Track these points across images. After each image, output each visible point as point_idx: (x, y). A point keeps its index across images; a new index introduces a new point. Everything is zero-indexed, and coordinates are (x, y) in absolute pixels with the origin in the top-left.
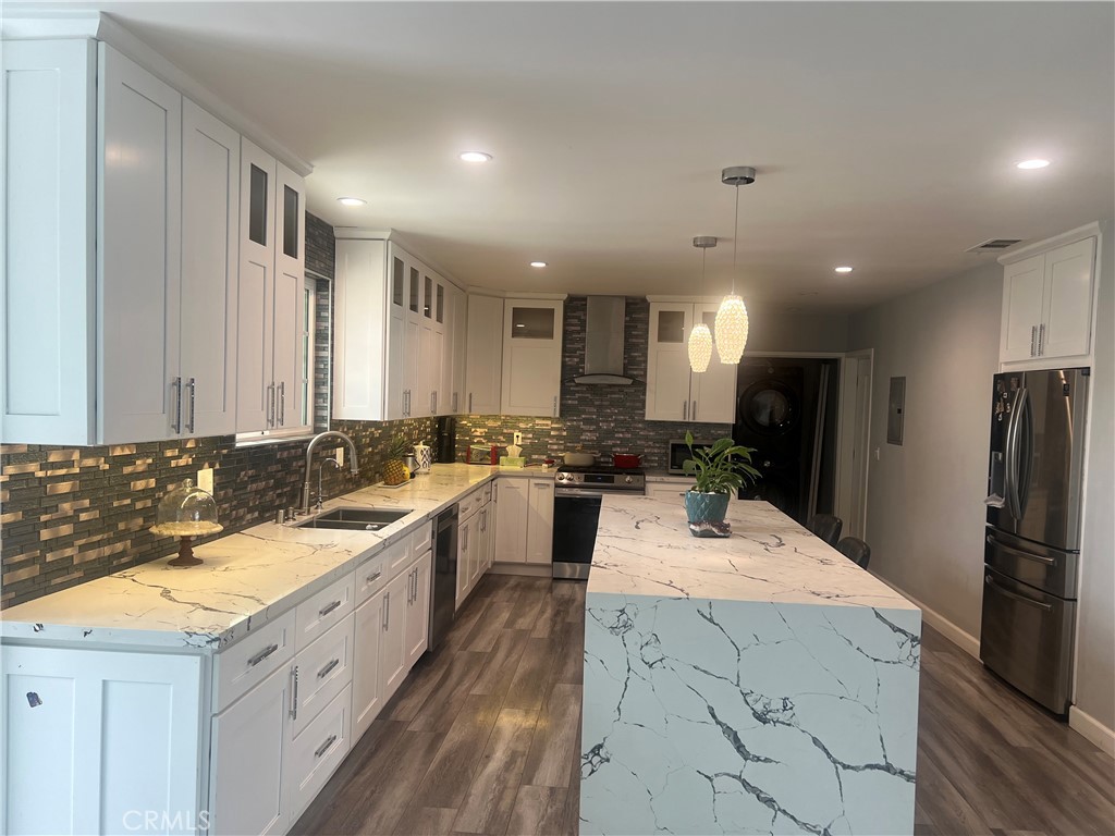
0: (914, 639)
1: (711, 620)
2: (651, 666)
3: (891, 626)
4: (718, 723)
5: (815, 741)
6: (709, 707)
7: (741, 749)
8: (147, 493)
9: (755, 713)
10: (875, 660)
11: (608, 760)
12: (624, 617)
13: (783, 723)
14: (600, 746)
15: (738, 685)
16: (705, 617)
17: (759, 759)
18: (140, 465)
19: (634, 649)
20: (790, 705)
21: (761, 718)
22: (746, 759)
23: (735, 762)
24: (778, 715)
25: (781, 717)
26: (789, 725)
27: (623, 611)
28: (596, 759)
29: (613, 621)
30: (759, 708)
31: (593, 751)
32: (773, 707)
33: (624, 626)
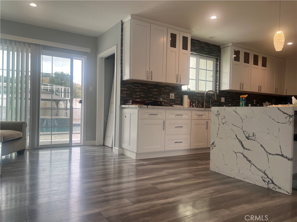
0: (290, 116)
1: (236, 112)
2: (223, 124)
3: (283, 112)
4: (238, 139)
5: (261, 145)
6: (236, 135)
7: (243, 146)
8: (156, 95)
9: (246, 137)
10: (278, 122)
11: (215, 146)
12: (218, 112)
13: (253, 140)
14: (214, 143)
15: (242, 129)
16: (235, 112)
17: (247, 149)
18: (155, 90)
19: (220, 119)
20: (255, 135)
21: (248, 138)
22: (244, 149)
23: (241, 150)
24: (252, 137)
26: (254, 140)
27: (218, 111)
28: (213, 146)
29: (216, 113)
30: (247, 135)
31: (212, 144)
32: (250, 135)
33: (218, 114)
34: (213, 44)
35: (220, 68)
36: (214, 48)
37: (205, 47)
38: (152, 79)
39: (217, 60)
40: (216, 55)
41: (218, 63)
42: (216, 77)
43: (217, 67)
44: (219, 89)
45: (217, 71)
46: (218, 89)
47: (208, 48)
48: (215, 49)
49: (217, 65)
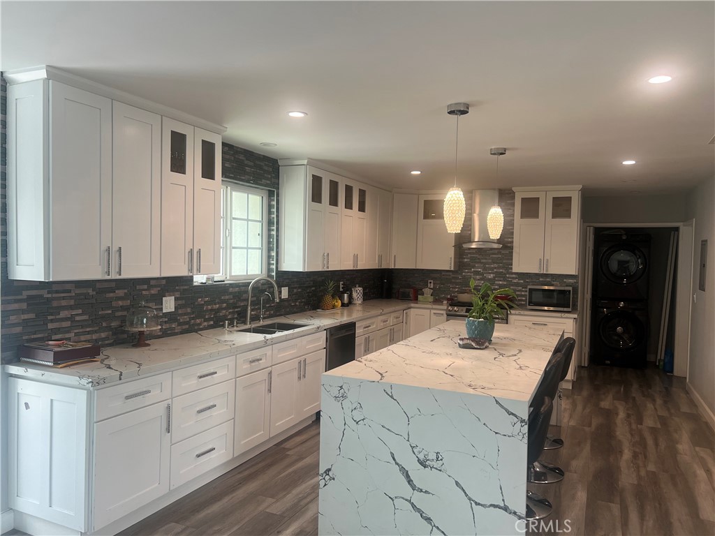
0: (522, 421)
1: (392, 397)
2: (357, 423)
3: (506, 410)
4: (397, 464)
5: (457, 483)
6: (391, 453)
7: (411, 483)
8: (123, 308)
9: (419, 460)
10: (496, 433)
11: (334, 479)
12: (342, 391)
13: (437, 469)
14: (329, 470)
15: (408, 441)
16: (388, 395)
17: (421, 491)
18: (120, 293)
19: (348, 412)
20: (440, 458)
21: (423, 464)
22: (414, 490)
23: (407, 491)
24: (433, 463)
25: (435, 464)
26: (440, 470)
27: (341, 387)
28: (327, 478)
29: (336, 393)
30: (421, 457)
31: (325, 472)
32: (430, 458)
33: (342, 396)
34: (264, 156)
35: (278, 216)
36: (266, 165)
37: (246, 162)
38: (120, 275)
39: (271, 194)
40: (268, 182)
41: (275, 203)
42: (270, 236)
43: (270, 213)
44: (277, 267)
45: (270, 223)
46: (274, 267)
47: (251, 164)
48: (266, 168)
49: (270, 207)
